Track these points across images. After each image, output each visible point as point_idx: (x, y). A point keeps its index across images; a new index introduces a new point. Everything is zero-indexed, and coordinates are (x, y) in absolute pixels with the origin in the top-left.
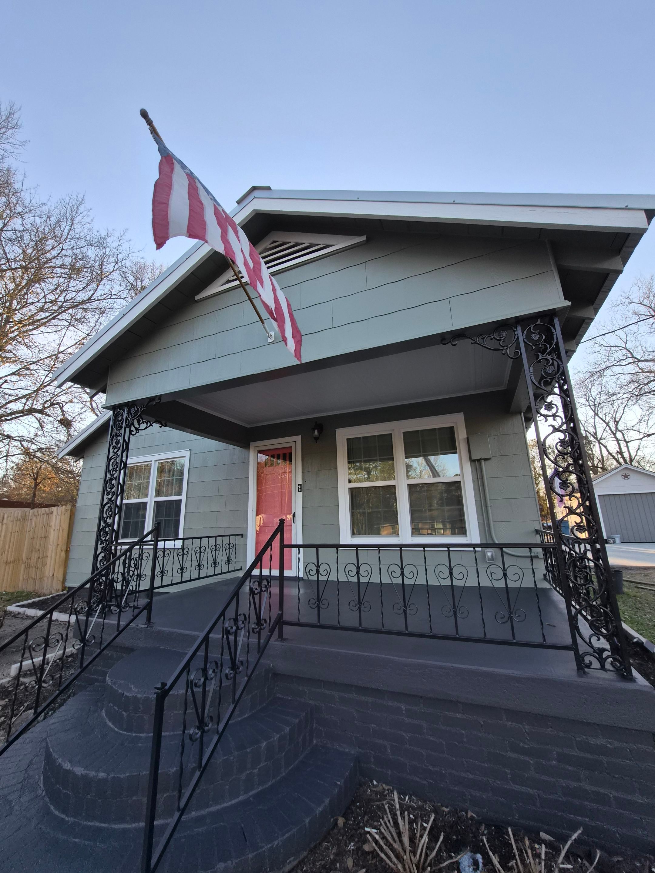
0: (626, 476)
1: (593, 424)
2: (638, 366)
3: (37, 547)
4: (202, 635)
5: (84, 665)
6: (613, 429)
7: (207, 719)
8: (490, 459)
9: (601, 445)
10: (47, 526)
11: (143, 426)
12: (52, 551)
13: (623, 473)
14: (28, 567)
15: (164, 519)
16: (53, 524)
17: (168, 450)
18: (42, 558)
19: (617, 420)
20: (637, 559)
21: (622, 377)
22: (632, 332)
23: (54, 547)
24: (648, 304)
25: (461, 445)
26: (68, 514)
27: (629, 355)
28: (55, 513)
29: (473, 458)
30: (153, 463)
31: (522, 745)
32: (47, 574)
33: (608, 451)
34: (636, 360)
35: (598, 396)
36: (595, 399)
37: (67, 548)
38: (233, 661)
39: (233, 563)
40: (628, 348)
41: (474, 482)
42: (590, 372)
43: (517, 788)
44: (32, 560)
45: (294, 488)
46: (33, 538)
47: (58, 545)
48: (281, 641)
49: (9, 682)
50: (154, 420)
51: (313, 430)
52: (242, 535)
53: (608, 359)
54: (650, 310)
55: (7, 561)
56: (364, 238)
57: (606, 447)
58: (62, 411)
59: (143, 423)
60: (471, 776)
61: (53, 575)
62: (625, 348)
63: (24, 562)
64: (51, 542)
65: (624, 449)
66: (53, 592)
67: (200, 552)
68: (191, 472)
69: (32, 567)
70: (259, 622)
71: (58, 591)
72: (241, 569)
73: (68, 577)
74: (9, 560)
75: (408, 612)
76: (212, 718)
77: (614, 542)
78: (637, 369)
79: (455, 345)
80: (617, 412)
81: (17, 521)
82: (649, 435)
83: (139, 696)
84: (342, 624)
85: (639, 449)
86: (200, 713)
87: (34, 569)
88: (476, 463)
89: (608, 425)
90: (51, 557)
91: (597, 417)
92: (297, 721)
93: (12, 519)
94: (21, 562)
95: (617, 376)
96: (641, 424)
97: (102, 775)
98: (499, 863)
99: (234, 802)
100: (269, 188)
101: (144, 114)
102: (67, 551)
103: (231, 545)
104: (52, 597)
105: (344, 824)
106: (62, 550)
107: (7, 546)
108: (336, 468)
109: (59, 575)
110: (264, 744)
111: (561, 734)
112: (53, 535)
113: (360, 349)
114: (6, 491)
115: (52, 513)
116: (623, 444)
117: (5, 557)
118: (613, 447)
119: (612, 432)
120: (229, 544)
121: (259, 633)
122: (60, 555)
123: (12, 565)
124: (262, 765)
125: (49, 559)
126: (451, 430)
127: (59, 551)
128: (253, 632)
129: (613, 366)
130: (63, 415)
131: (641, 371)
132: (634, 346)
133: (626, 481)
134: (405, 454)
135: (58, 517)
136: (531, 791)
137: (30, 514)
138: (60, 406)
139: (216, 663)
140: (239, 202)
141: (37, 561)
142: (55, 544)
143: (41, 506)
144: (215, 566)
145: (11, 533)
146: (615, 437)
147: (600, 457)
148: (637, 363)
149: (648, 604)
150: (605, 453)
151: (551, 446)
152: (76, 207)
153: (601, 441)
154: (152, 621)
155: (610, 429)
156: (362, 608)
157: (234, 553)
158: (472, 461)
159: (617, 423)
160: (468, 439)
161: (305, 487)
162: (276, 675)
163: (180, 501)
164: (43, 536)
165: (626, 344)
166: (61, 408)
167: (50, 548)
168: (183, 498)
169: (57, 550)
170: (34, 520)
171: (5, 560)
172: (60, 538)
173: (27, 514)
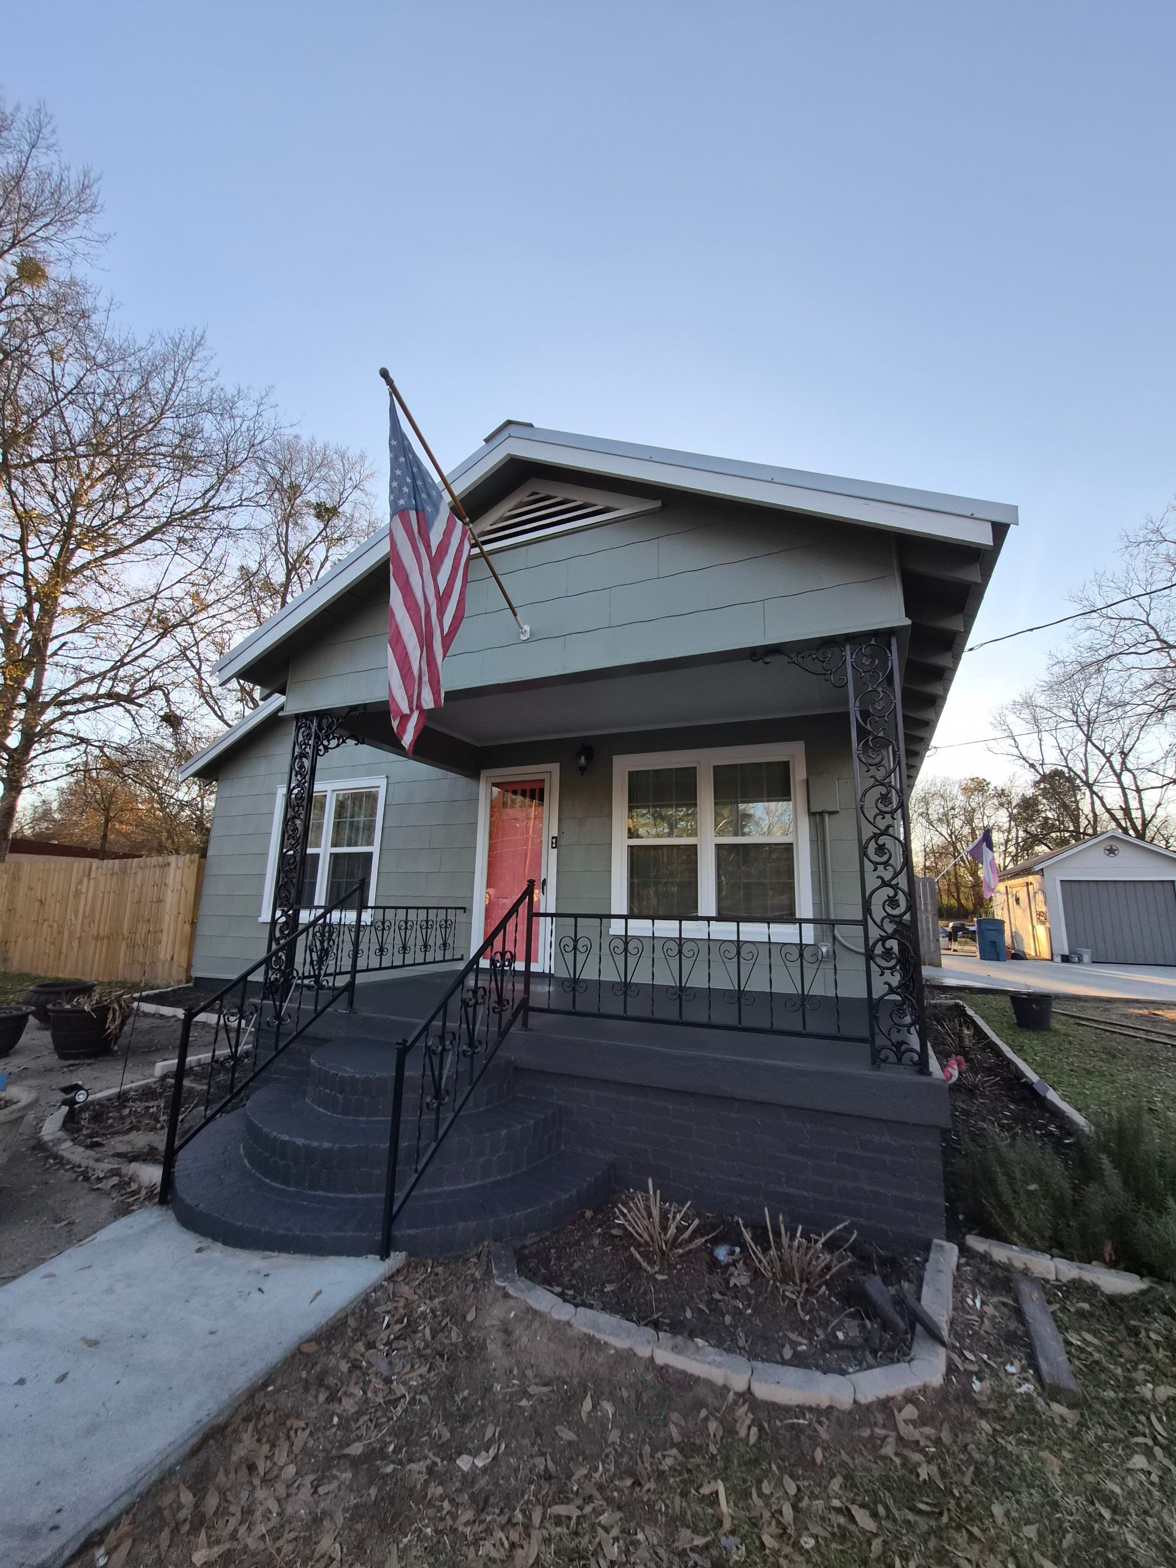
0: (1111, 851)
1: (1082, 756)
2: (1169, 655)
3: (146, 916)
4: (423, 1022)
5: (280, 1048)
6: (1117, 767)
7: (443, 1092)
8: (836, 812)
9: (1095, 797)
10: (161, 885)
11: (334, 743)
12: (170, 922)
13: (1107, 844)
14: (132, 946)
15: (345, 880)
16: (170, 881)
17: (353, 776)
18: (154, 932)
19: (1126, 750)
20: (1102, 987)
21: (1137, 674)
23: (173, 917)
25: (798, 791)
26: (194, 868)
27: (1152, 636)
28: (173, 866)
29: (812, 810)
30: (329, 794)
31: (801, 1145)
32: (162, 956)
33: (1104, 805)
34: (1165, 645)
35: (1096, 706)
36: (1089, 712)
37: (193, 919)
38: (471, 1035)
39: (451, 949)
40: (1150, 622)
41: (811, 845)
42: (1080, 663)
43: (791, 1191)
44: (138, 935)
45: (546, 841)
46: (139, 902)
47: (179, 913)
48: (526, 1030)
49: (155, 1083)
50: (348, 734)
51: (578, 756)
52: (464, 909)
53: (1113, 642)
55: (98, 936)
56: (658, 504)
57: (1101, 799)
58: (168, 700)
59: (334, 738)
60: (742, 1181)
61: (172, 958)
62: (1147, 623)
63: (126, 937)
64: (168, 909)
65: (1134, 804)
66: (172, 983)
67: (406, 928)
68: (387, 813)
69: (138, 945)
70: (500, 1000)
71: (179, 982)
72: (462, 959)
73: (194, 961)
74: (101, 935)
75: (683, 997)
76: (448, 1093)
77: (1080, 961)
79: (767, 663)
80: (1128, 735)
81: (112, 874)
83: (357, 1076)
84: (603, 1011)
85: (1159, 805)
86: (437, 1077)
87: (142, 948)
88: (817, 817)
89: (1108, 759)
90: (168, 932)
91: (1089, 744)
92: (542, 1116)
93: (104, 872)
94: (121, 937)
95: (1128, 673)
96: (1169, 760)
97: (326, 1145)
98: (752, 1239)
99: (470, 1185)
100: (531, 425)
101: (384, 374)
102: (193, 924)
103: (449, 923)
104: (173, 991)
105: (592, 1217)
106: (185, 922)
107: (97, 915)
108: (610, 815)
109: (182, 958)
110: (504, 1132)
111: (845, 1133)
112: (170, 898)
113: (644, 660)
114: (47, 828)
115: (169, 864)
116: (1132, 795)
117: (95, 930)
118: (1113, 798)
119: (1114, 771)
120: (446, 921)
121: (500, 1013)
122: (182, 930)
123: (105, 941)
124: (501, 1153)
125: (165, 933)
126: (786, 765)
127: (180, 922)
128: (494, 1012)
129: (1120, 653)
130: (169, 706)
131: (1172, 664)
132: (1163, 619)
133: (1111, 860)
134: (715, 798)
135: (179, 873)
136: (805, 1194)
138: (163, 691)
139: (454, 1034)
140: (487, 440)
141: (146, 939)
142: (175, 911)
143: (116, 856)
144: (426, 951)
145: (104, 893)
146: (1120, 782)
147: (1091, 816)
148: (1166, 650)
149: (1080, 1045)
150: (1099, 809)
151: (1006, 792)
153: (1095, 789)
154: (354, 1006)
155: (1112, 767)
156: (629, 992)
157: (452, 934)
158: (811, 814)
159: (1124, 755)
160: (807, 780)
161: (563, 842)
162: (518, 1070)
163: (369, 856)
164: (155, 900)
165: (1148, 615)
166: (167, 696)
167: (167, 917)
168: (375, 849)
169: (177, 921)
170: (140, 874)
171: (95, 934)
172: (182, 903)
173: (129, 864)
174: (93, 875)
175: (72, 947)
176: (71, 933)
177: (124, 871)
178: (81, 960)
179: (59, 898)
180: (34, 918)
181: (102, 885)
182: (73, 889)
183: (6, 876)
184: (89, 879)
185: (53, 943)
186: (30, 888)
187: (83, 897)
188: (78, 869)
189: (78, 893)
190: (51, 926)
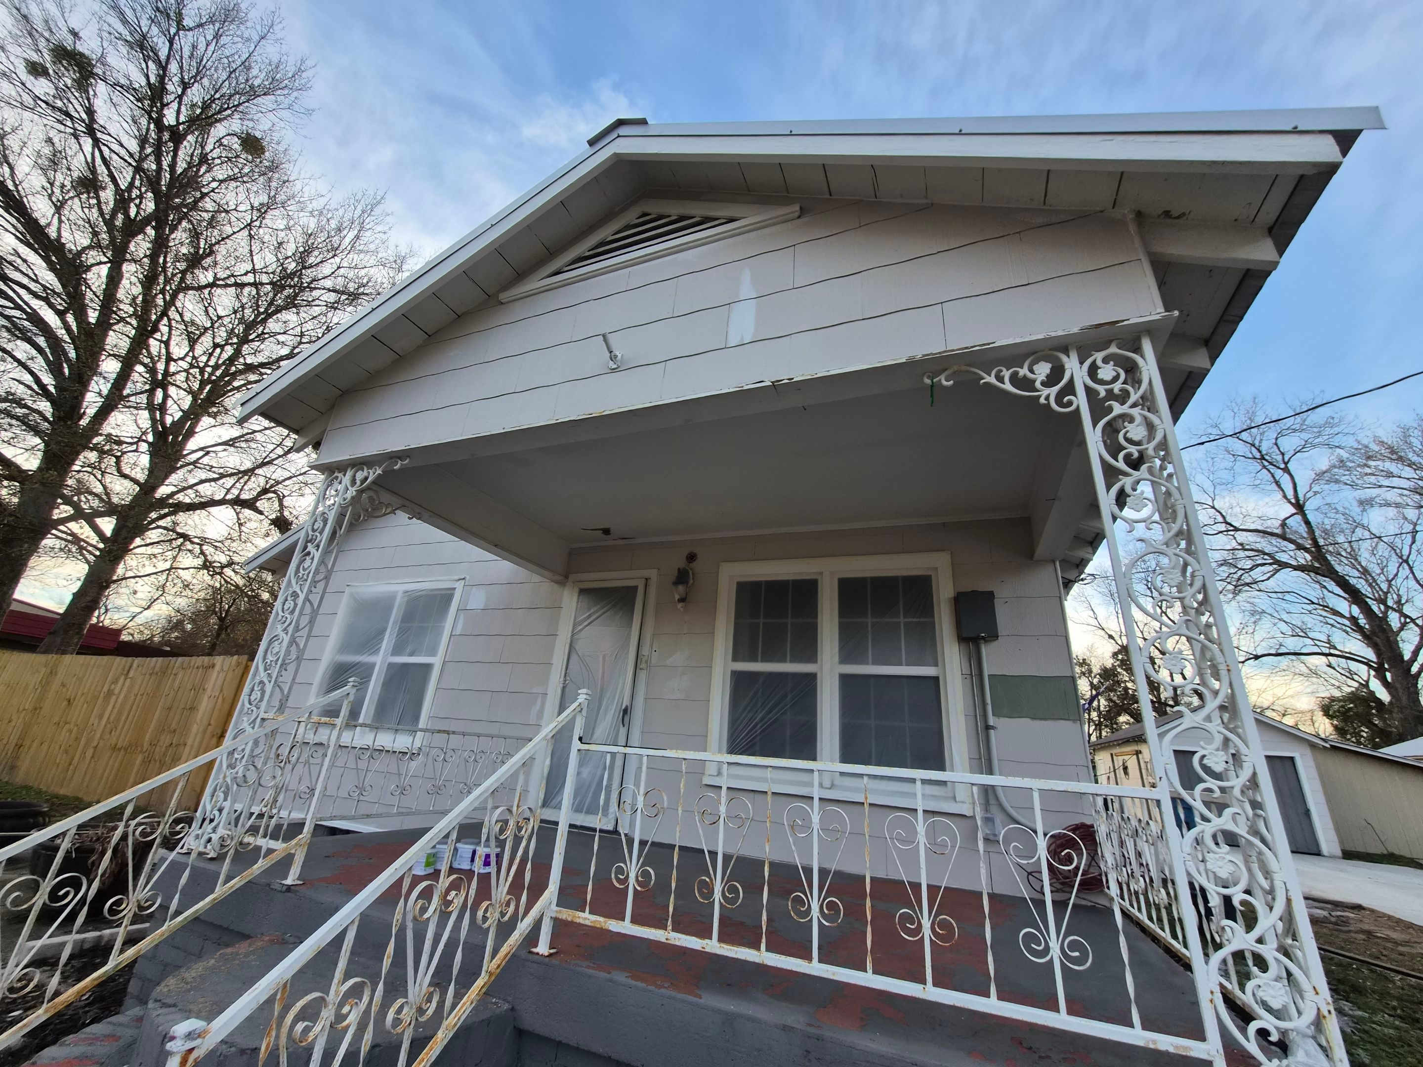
2: (1235, 538)
3: (174, 726)
10: (198, 689)
12: (196, 735)
14: (148, 761)
16: (209, 686)
17: (429, 575)
18: (176, 746)
22: (1224, 481)
23: (202, 728)
24: (1249, 440)
26: (238, 671)
27: (1220, 519)
28: (218, 667)
30: (399, 596)
34: (1232, 528)
37: (223, 732)
40: (1216, 507)
44: (158, 749)
46: (170, 709)
47: (210, 724)
54: (1253, 448)
55: (116, 745)
56: (794, 209)
58: (283, 504)
62: (1213, 507)
63: (145, 749)
64: (198, 719)
68: (459, 617)
69: (155, 760)
74: (120, 743)
78: (1234, 544)
81: (151, 674)
82: (1257, 657)
87: (158, 764)
93: (144, 671)
94: (139, 749)
96: (1242, 637)
100: (643, 122)
102: (221, 738)
106: (213, 736)
107: (123, 718)
112: (205, 705)
115: (213, 666)
117: (115, 738)
123: (122, 752)
125: (188, 748)
126: (926, 581)
127: (208, 735)
130: (282, 510)
131: (1240, 547)
132: (1227, 505)
135: (222, 675)
137: (176, 665)
140: (592, 143)
141: (165, 755)
142: (205, 723)
145: (136, 695)
148: (1232, 533)
152: (369, 207)
158: (962, 639)
163: (429, 668)
164: (188, 706)
166: (282, 500)
167: (195, 728)
168: (436, 661)
169: (205, 732)
170: (180, 676)
171: (114, 742)
172: (216, 711)
173: (172, 663)
174: (131, 675)
175: (84, 758)
176: (88, 741)
177: (164, 672)
178: (88, 775)
179: (89, 699)
180: (56, 719)
181: (137, 687)
182: (106, 689)
183: (44, 669)
184: (126, 679)
185: (66, 752)
186: (63, 685)
187: (114, 697)
188: (119, 665)
189: (110, 693)
190: (70, 731)
